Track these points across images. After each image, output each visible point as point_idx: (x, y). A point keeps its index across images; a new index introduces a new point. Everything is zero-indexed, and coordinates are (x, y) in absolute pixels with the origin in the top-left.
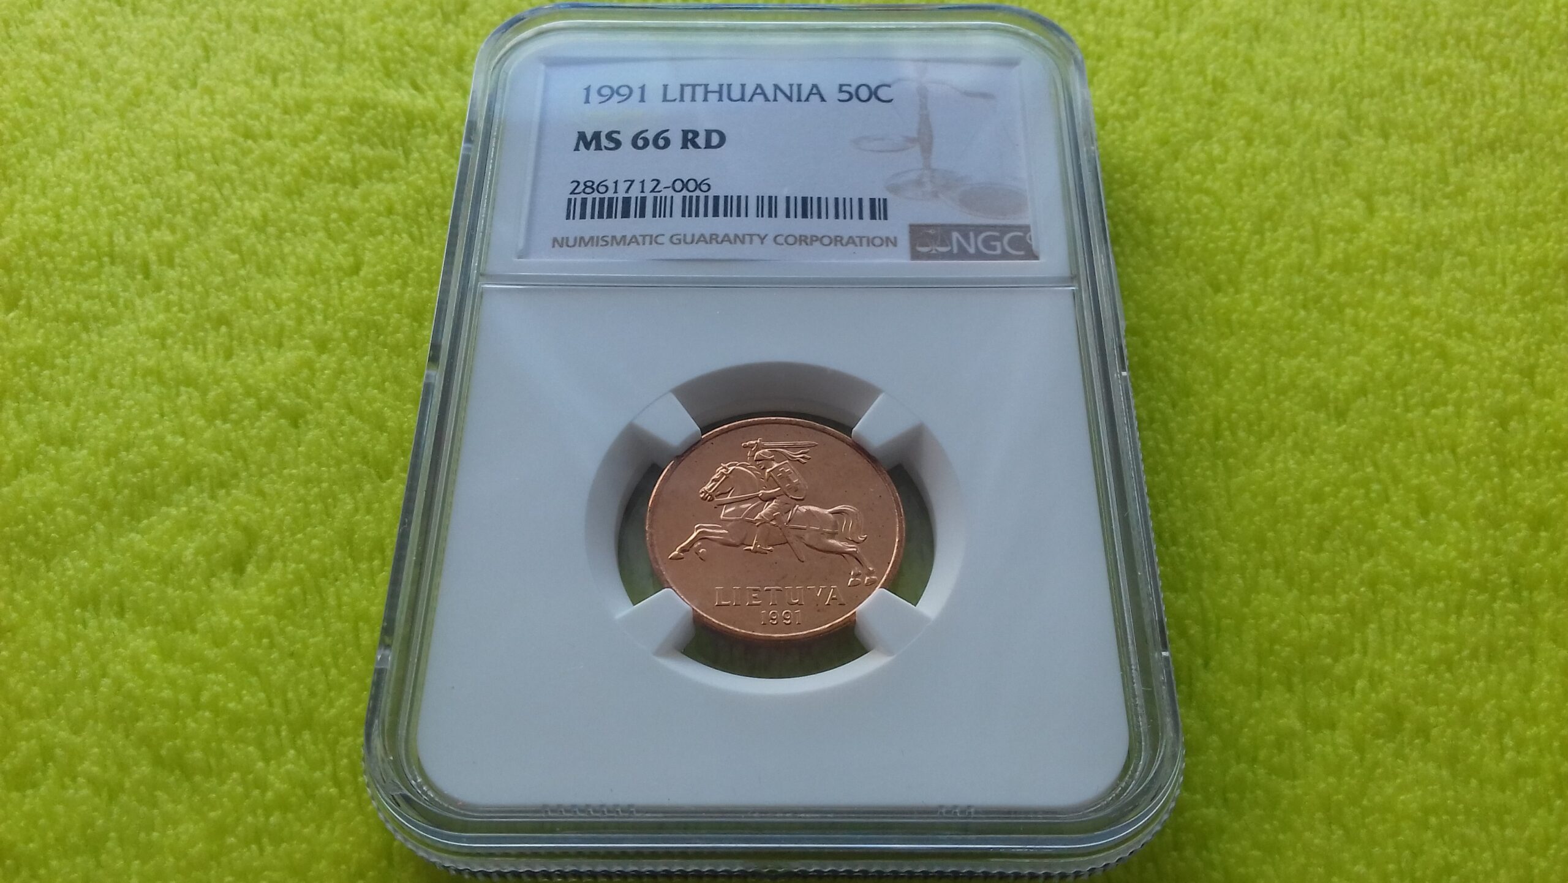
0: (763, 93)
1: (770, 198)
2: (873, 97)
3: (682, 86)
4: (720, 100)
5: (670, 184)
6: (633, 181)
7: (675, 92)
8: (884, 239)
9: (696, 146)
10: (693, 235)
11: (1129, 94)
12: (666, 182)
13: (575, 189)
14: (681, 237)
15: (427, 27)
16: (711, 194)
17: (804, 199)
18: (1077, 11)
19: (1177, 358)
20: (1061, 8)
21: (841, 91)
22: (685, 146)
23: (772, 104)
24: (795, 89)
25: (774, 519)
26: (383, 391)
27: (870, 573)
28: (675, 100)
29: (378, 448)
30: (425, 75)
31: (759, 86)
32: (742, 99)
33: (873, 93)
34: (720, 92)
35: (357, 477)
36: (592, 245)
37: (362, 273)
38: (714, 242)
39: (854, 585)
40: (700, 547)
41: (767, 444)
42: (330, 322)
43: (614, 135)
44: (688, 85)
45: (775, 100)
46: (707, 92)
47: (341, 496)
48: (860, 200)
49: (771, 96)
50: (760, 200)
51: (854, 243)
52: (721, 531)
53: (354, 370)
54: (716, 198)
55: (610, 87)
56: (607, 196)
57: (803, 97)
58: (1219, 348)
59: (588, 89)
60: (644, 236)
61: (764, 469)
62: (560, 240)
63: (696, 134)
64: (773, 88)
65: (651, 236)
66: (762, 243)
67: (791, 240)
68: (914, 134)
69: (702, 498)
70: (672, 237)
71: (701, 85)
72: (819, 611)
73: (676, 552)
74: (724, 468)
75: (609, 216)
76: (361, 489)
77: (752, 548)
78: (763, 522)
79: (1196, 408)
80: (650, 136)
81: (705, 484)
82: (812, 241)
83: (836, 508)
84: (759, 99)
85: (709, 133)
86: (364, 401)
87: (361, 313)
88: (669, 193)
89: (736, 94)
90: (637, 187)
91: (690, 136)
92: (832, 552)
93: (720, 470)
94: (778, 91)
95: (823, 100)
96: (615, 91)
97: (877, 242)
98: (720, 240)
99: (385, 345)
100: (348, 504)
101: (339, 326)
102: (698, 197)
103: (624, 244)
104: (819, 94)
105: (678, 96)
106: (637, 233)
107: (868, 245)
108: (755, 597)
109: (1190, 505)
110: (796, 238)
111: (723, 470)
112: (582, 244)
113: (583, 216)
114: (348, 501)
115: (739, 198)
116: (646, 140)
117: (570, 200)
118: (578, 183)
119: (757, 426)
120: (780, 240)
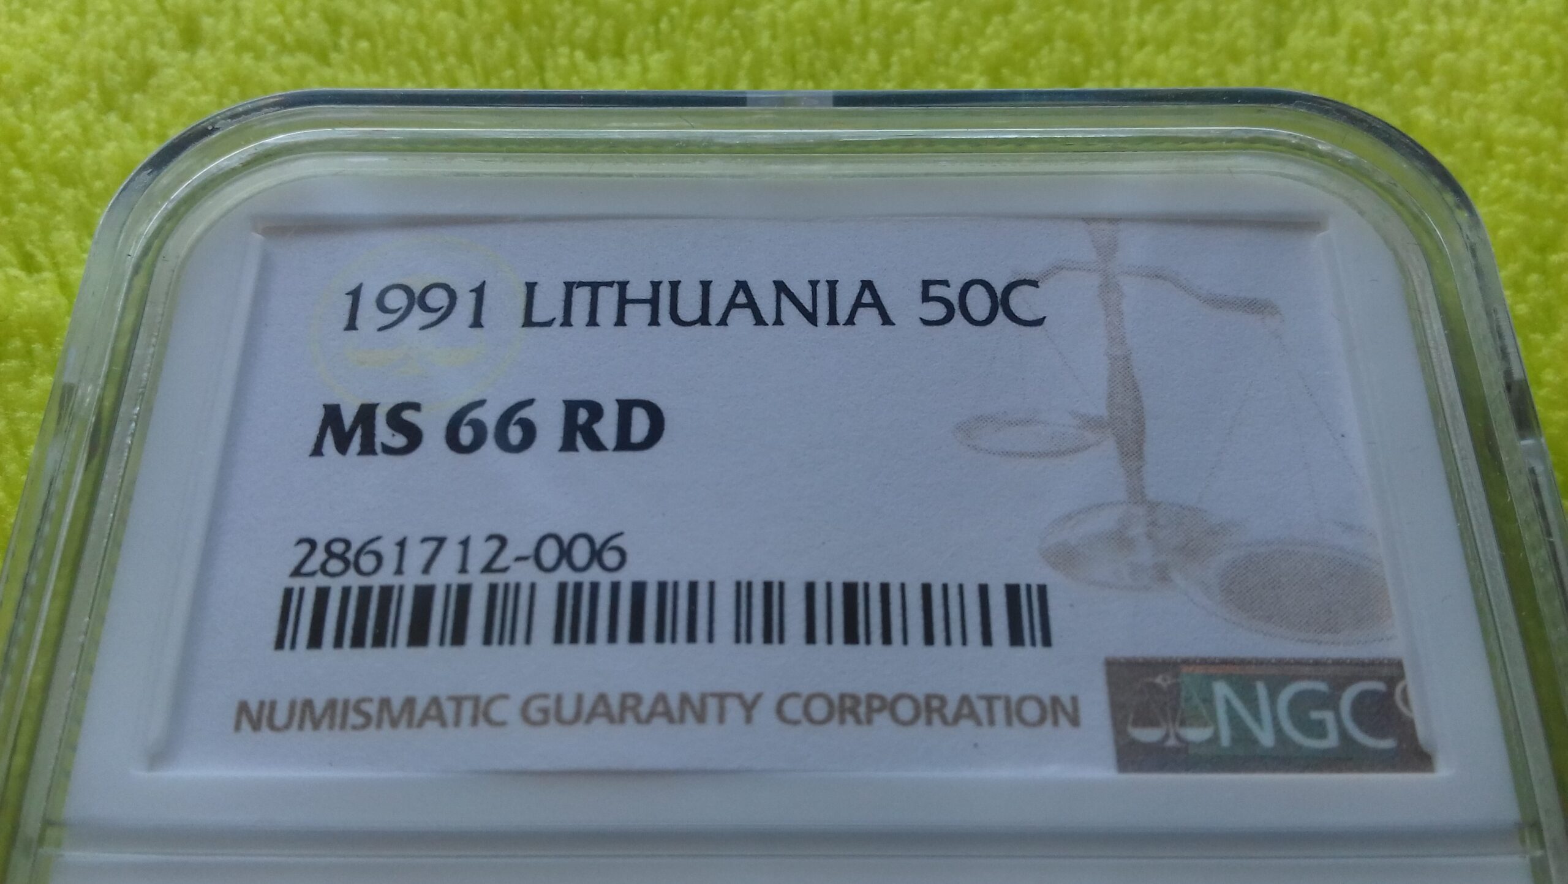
0: (751, 304)
1: (768, 586)
2: (1000, 314)
3: (570, 287)
4: (654, 321)
5: (529, 550)
6: (441, 541)
7: (548, 305)
8: (1047, 702)
9: (595, 444)
10: (580, 699)
11: (1528, 268)
12: (521, 543)
13: (303, 562)
14: (550, 703)
15: (64, 121)
16: (626, 578)
17: (850, 589)
18: (1391, 76)
20: (1359, 70)
21: (926, 298)
22: (568, 445)
23: (771, 330)
24: (823, 291)
28: (549, 324)
30: (46, 231)
31: (742, 286)
32: (704, 320)
33: (1000, 303)
34: (654, 302)
36: (331, 727)
38: (630, 717)
43: (408, 415)
44: (581, 284)
45: (778, 322)
46: (623, 301)
48: (983, 590)
49: (768, 311)
50: (742, 591)
51: (973, 715)
54: (639, 589)
55: (407, 290)
56: (376, 582)
57: (842, 315)
59: (355, 294)
60: (458, 701)
62: (254, 707)
63: (596, 411)
64: (772, 291)
65: (476, 699)
66: (749, 719)
67: (819, 709)
68: (1098, 408)
70: (527, 703)
71: (610, 284)
75: (379, 641)
80: (489, 416)
82: (870, 710)
84: (742, 318)
85: (626, 407)
88: (525, 573)
89: (689, 308)
90: (451, 554)
91: (583, 416)
94: (784, 298)
95: (886, 320)
96: (417, 300)
97: (1031, 711)
98: (644, 710)
102: (595, 587)
103: (410, 724)
104: (878, 304)
105: (559, 314)
106: (443, 691)
107: (1009, 722)
110: (830, 703)
112: (308, 724)
113: (315, 641)
115: (693, 587)
116: (479, 427)
117: (288, 593)
118: (313, 544)
120: (793, 709)
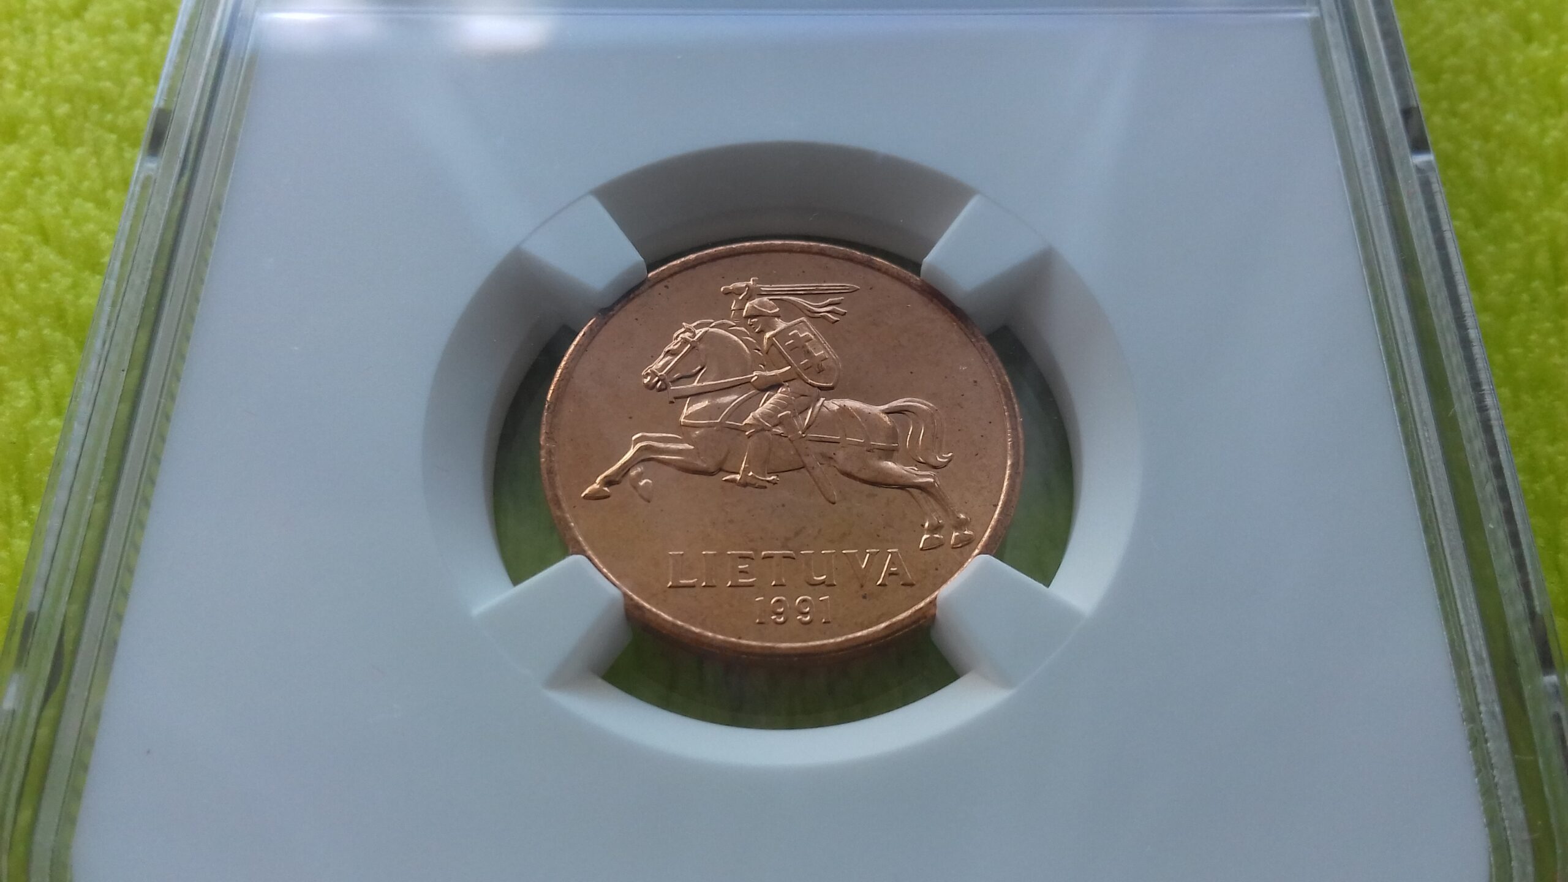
19: (1476, 145)
25: (780, 423)
26: (102, 204)
27: (960, 525)
29: (83, 300)
35: (43, 352)
37: (88, 16)
39: (930, 547)
40: (640, 476)
41: (766, 288)
42: (27, 94)
47: (12, 384)
52: (681, 446)
53: (58, 171)
58: (1544, 131)
61: (762, 332)
69: (647, 386)
72: (864, 597)
73: (596, 486)
74: (688, 330)
76: (47, 373)
77: (738, 477)
78: (759, 428)
79: (1518, 229)
81: (653, 358)
83: (895, 403)
86: (67, 222)
87: (77, 78)
92: (888, 485)
93: (681, 334)
99: (112, 128)
100: (21, 398)
101: (41, 100)
108: (741, 572)
109: (1526, 398)
111: (687, 335)
114: (22, 393)
119: (747, 256)
